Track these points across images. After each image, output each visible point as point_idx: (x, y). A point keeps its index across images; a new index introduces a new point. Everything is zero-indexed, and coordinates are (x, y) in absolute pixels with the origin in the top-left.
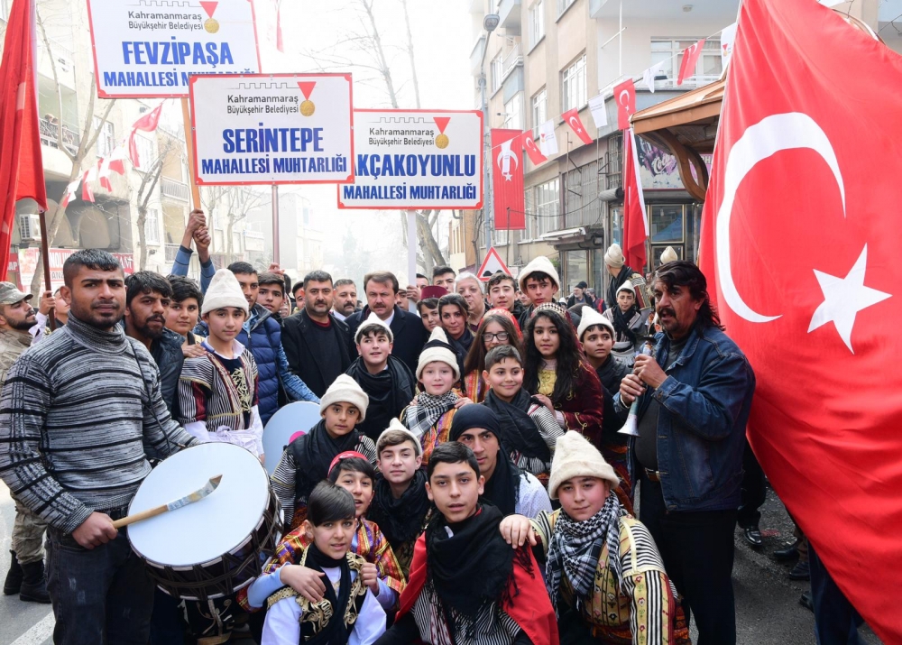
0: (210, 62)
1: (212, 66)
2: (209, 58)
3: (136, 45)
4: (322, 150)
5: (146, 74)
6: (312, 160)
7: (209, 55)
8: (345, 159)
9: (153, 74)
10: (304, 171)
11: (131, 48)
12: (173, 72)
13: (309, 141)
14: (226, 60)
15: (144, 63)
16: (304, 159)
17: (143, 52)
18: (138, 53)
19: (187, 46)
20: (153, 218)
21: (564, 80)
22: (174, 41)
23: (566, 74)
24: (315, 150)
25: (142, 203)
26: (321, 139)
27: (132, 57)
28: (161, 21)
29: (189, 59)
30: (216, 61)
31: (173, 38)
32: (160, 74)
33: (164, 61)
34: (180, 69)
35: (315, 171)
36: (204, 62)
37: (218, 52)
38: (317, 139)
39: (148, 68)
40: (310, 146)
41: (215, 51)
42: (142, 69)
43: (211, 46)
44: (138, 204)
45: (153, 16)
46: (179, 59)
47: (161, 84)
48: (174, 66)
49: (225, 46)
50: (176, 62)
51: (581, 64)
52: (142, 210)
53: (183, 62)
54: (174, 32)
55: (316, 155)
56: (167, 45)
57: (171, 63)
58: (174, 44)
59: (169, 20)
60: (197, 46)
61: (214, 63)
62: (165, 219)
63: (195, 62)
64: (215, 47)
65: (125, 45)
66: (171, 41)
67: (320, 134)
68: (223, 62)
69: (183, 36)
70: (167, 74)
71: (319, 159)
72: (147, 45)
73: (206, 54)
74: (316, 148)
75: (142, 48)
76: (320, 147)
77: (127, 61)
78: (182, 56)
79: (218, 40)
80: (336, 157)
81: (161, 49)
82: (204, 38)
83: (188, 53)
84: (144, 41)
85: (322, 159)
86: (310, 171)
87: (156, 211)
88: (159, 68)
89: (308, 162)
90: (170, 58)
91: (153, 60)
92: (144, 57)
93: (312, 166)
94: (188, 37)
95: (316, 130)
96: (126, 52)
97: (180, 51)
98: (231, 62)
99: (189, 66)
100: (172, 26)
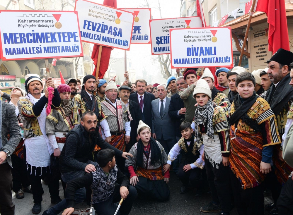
0: (114, 34)
1: (114, 36)
2: (114, 33)
3: (89, 22)
4: (141, 33)
5: (90, 34)
6: (137, 36)
7: (114, 32)
8: (148, 36)
9: (92, 34)
10: (135, 40)
11: (87, 23)
12: (100, 35)
13: (137, 30)
14: (120, 35)
15: (90, 30)
16: (135, 36)
17: (91, 25)
18: (89, 25)
19: (107, 27)
20: (81, 67)
21: (210, 15)
22: (103, 24)
23: (211, 13)
24: (138, 33)
25: (76, 63)
26: (141, 29)
27: (87, 26)
28: (100, 15)
29: (107, 32)
30: (116, 35)
31: (103, 23)
32: (95, 35)
33: (98, 31)
34: (103, 35)
35: (138, 40)
36: (111, 34)
37: (117, 31)
38: (139, 29)
39: (91, 32)
40: (137, 32)
41: (116, 31)
42: (89, 32)
43: (115, 29)
44: (75, 63)
45: (98, 13)
46: (103, 31)
47: (94, 39)
48: (101, 33)
49: (120, 30)
50: (102, 32)
51: (215, 9)
52: (76, 65)
53: (104, 32)
54: (104, 21)
55: (139, 35)
56: (100, 25)
57: (100, 32)
58: (103, 25)
59: (103, 16)
60: (111, 27)
61: (115, 35)
62: (85, 68)
63: (108, 33)
64: (117, 30)
65: (85, 21)
66: (102, 24)
67: (140, 28)
68: (118, 36)
70: (97, 35)
71: (140, 36)
72: (93, 23)
73: (113, 31)
74: (139, 33)
75: (91, 24)
76: (140, 32)
77: (84, 28)
78: (105, 30)
79: (119, 27)
80: (145, 35)
81: (98, 26)
82: (113, 25)
83: (107, 30)
84: (92, 21)
85: (141, 36)
86: (137, 40)
87: (82, 66)
88: (95, 33)
89: (136, 37)
90: (100, 30)
91: (94, 29)
92: (91, 27)
93: (137, 38)
94: (109, 24)
95: (139, 27)
96: (85, 24)
97: (104, 28)
98: (121, 36)
99: (106, 34)
100: (104, 18)
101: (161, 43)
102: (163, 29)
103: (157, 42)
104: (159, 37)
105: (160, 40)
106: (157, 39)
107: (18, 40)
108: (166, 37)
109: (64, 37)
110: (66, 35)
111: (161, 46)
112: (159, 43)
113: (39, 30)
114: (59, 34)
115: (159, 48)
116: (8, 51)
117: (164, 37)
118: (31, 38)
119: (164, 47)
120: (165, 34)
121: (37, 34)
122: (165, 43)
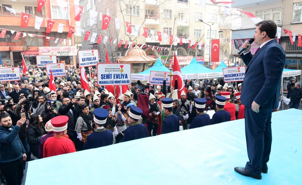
3: (2, 75)
28: (6, 71)
29: (10, 76)
33: (6, 77)
34: (8, 78)
36: (12, 77)
37: (14, 75)
49: (15, 74)
54: (7, 73)
60: (11, 74)
69: (9, 73)
73: (12, 75)
79: (14, 73)
81: (5, 75)
82: (12, 73)
88: (5, 78)
91: (4, 77)
92: (3, 76)
94: (10, 73)
97: (8, 75)
99: (10, 77)
100: (7, 72)
101: (104, 78)
102: (106, 70)
103: (101, 78)
104: (103, 75)
105: (103, 76)
106: (101, 76)
107: (228, 76)
108: (108, 75)
109: (241, 75)
110: (241, 74)
111: (104, 80)
112: (103, 78)
113: (234, 73)
114: (239, 74)
115: (102, 81)
116: (226, 80)
117: (106, 75)
118: (231, 76)
119: (106, 81)
120: (107, 73)
121: (233, 74)
122: (107, 78)
